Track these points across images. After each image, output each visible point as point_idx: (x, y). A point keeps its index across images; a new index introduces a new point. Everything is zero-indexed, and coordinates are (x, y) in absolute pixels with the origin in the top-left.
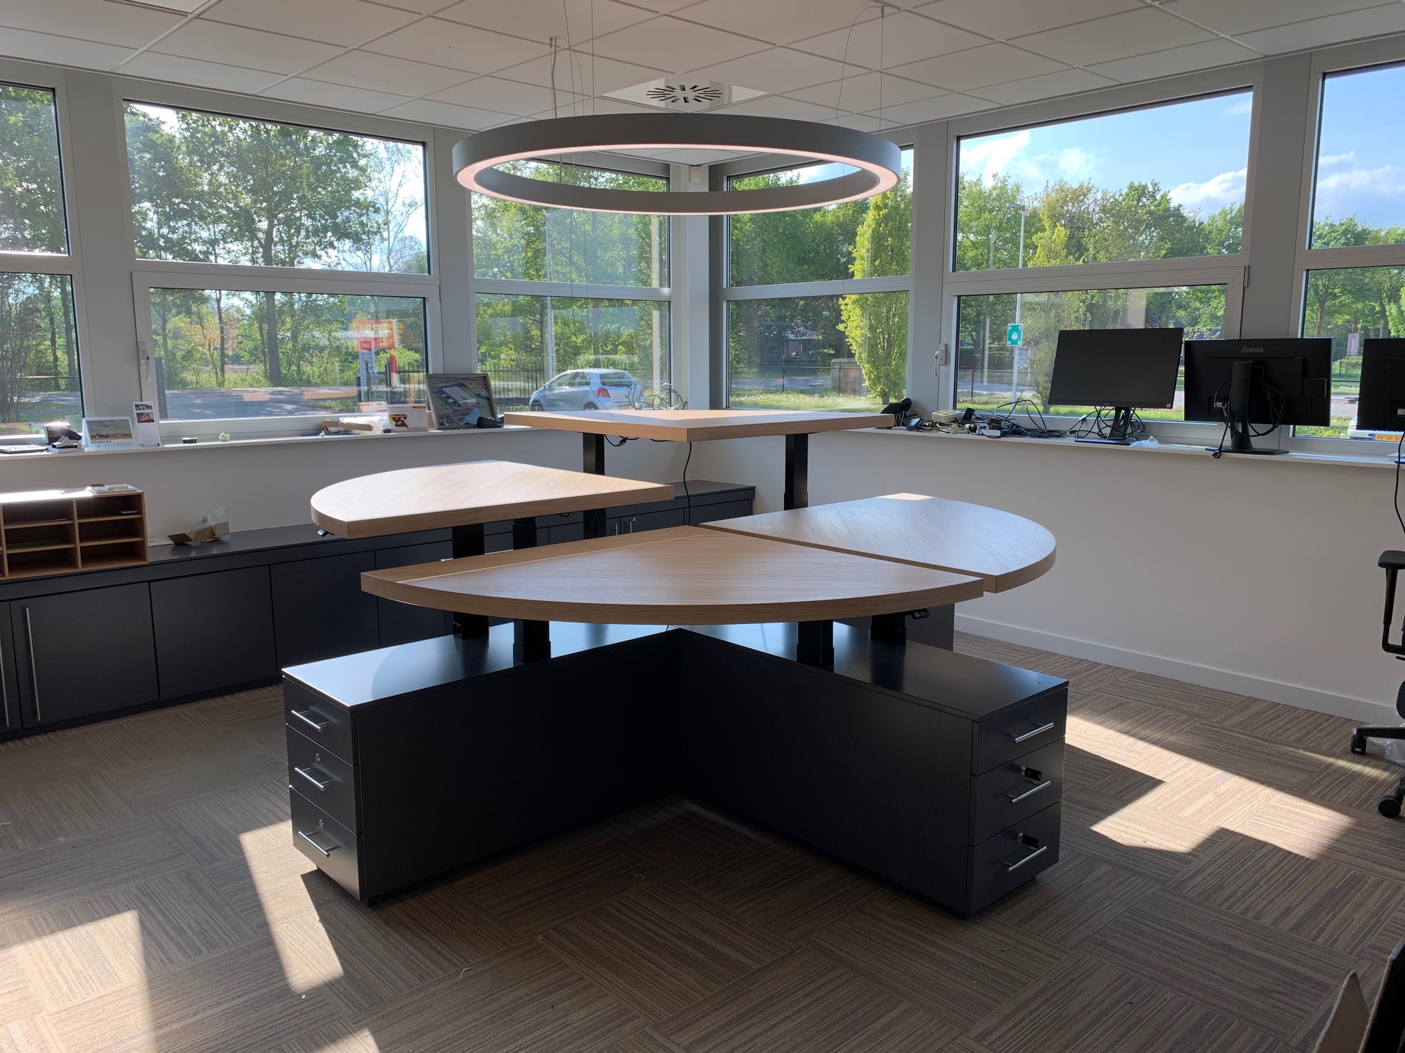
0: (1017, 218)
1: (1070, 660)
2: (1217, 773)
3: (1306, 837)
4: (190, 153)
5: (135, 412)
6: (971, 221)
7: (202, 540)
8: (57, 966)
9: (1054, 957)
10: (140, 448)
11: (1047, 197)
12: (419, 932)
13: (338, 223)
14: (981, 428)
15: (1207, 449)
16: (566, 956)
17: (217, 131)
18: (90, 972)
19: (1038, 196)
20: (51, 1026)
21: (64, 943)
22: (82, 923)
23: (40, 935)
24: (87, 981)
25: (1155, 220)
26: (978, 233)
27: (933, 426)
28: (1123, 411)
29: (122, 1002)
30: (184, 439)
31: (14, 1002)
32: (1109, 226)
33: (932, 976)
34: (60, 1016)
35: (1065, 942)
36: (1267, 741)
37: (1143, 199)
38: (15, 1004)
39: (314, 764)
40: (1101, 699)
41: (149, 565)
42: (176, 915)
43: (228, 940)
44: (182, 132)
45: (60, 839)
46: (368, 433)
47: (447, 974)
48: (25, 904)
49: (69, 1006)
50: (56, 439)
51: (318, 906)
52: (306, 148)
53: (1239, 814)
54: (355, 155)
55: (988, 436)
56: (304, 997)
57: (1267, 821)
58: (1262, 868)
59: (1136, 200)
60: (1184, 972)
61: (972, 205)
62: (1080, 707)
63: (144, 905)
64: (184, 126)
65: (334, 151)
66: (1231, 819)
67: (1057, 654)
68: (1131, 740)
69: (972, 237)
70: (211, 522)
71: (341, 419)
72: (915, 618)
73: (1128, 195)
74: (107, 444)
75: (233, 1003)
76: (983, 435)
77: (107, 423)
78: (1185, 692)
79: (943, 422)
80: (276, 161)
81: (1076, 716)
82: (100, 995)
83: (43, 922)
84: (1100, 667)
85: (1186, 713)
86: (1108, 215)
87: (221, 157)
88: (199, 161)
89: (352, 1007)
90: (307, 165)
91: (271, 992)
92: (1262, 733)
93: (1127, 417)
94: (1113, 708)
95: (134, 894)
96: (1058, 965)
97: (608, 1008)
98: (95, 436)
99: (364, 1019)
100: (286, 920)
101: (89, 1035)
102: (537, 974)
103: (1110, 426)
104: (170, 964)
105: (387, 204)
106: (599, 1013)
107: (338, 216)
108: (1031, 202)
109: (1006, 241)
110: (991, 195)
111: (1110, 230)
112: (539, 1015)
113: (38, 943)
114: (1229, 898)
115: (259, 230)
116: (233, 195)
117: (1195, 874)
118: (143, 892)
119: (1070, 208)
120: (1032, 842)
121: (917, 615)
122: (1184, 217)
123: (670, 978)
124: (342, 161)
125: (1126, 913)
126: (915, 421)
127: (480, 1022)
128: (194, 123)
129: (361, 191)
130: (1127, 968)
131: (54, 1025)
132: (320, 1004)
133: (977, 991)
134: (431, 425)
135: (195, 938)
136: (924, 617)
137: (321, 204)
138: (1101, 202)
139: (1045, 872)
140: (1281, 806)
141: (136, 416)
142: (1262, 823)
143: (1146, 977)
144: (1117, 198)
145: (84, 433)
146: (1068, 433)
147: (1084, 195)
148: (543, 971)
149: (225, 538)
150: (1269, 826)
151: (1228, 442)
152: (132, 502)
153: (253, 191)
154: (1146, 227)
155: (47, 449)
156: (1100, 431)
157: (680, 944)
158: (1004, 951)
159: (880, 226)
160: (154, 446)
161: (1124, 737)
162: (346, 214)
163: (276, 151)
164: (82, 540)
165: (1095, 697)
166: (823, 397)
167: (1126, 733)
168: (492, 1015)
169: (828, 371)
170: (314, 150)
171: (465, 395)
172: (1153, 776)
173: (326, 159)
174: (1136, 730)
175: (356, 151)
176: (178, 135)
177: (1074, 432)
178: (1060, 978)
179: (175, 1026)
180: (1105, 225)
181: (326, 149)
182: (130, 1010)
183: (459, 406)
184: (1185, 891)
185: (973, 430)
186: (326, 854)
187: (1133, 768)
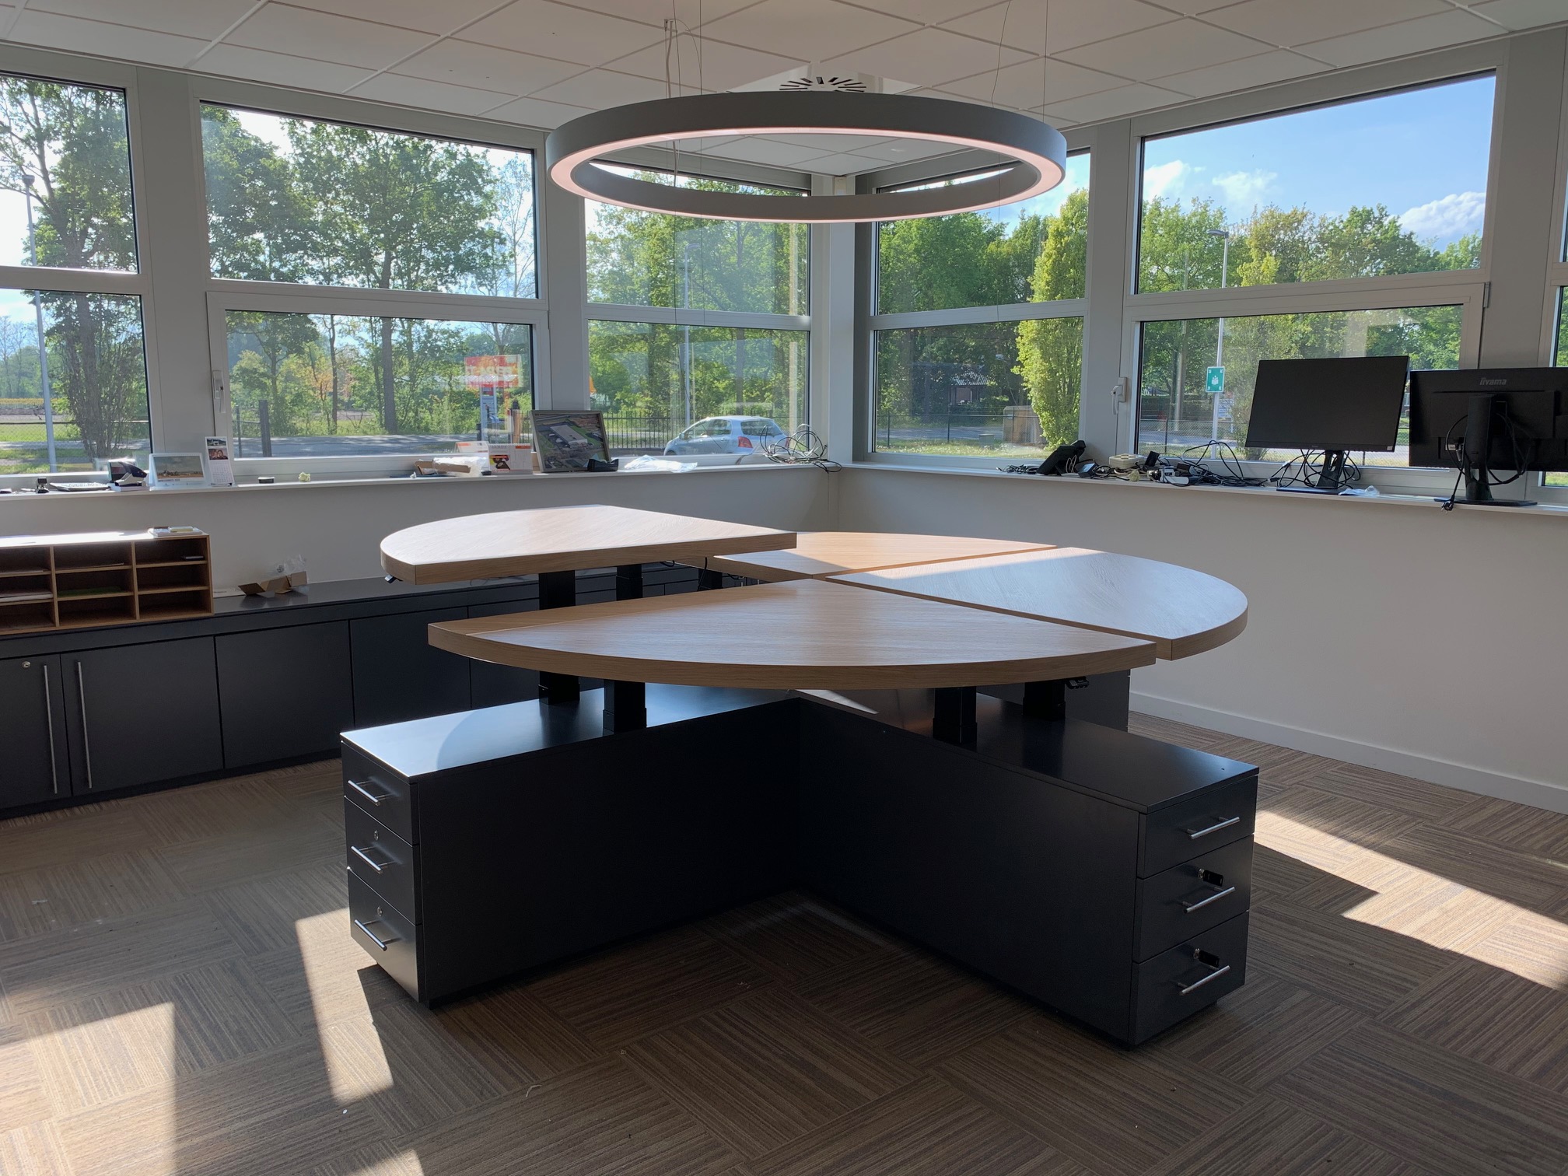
0: (1219, 247)
1: (1268, 748)
2: (1445, 884)
3: (1553, 964)
4: (304, 179)
5: (207, 447)
6: (1166, 252)
7: (277, 591)
8: (75, 1065)
9: (1236, 1101)
10: (211, 487)
11: (1256, 224)
12: (484, 1041)
13: (460, 255)
14: (1166, 474)
15: (1436, 500)
16: (651, 1076)
17: (333, 156)
18: (110, 1073)
19: (1245, 223)
20: (58, 1134)
21: (87, 1040)
22: (108, 1015)
23: (61, 1027)
24: (106, 1083)
25: (1382, 250)
26: (1174, 265)
27: (1111, 471)
28: (1335, 456)
29: (141, 1110)
30: (260, 478)
31: (22, 1104)
32: (1327, 257)
33: (1085, 1117)
34: (70, 1124)
35: (1250, 1083)
36: (1506, 848)
37: (1369, 225)
38: (23, 1107)
39: (373, 843)
40: (1303, 794)
41: (212, 617)
42: (213, 1011)
43: (267, 1042)
44: (296, 158)
45: (98, 921)
46: (465, 475)
47: (512, 1092)
48: (50, 993)
49: (81, 1112)
50: (120, 476)
51: (374, 1007)
52: (428, 174)
53: (1470, 934)
54: (480, 180)
55: (1174, 484)
56: (345, 1112)
57: (1505, 944)
58: (1497, 1001)
59: (1360, 227)
60: (1396, 1125)
61: (1168, 233)
62: (1279, 802)
63: (179, 997)
64: (299, 151)
65: (457, 177)
66: (1459, 941)
67: (1250, 741)
68: (1340, 842)
69: (1167, 269)
70: (287, 572)
71: (435, 459)
72: (1072, 688)
73: (1350, 221)
74: (175, 483)
75: (265, 1116)
76: (1168, 482)
77: (176, 460)
78: (1408, 789)
79: (1122, 467)
80: (394, 189)
81: (1274, 812)
82: (118, 1100)
83: (66, 1014)
84: (1305, 756)
85: (1407, 813)
86: (1326, 245)
87: (337, 185)
88: (314, 189)
89: (399, 1126)
90: (427, 192)
91: (309, 1104)
92: (1501, 839)
93: (1340, 462)
94: (1317, 805)
95: (171, 985)
96: (1241, 1111)
97: (695, 1140)
98: (163, 474)
99: (412, 1141)
100: (335, 1022)
101: (99, 1147)
102: (615, 1096)
103: (1319, 473)
104: (199, 1068)
105: (514, 235)
106: (684, 1145)
107: (460, 248)
108: (1236, 230)
109: (1207, 274)
110: (1190, 222)
111: (1328, 261)
112: (613, 1146)
113: (58, 1037)
114: (1455, 1036)
115: (377, 264)
116: (349, 225)
117: (1414, 1006)
118: (180, 984)
119: (1282, 236)
120: (1211, 960)
121: (1074, 684)
122: (1416, 246)
123: (770, 1107)
124: (465, 186)
125: (1326, 1050)
126: (1088, 467)
127: (543, 1150)
128: (308, 147)
129: (487, 220)
130: (1325, 1117)
131: (62, 1134)
132: (362, 1122)
133: (1139, 1139)
134: (537, 468)
135: (231, 1038)
136: (1081, 687)
137: (441, 235)
138: (1318, 229)
139: (1228, 997)
140: (1522, 926)
141: (207, 451)
142: (1498, 947)
143: (1349, 1129)
144: (1337, 225)
145: (151, 471)
146: (1269, 481)
147: (1298, 222)
148: (623, 1093)
149: (302, 590)
150: (1507, 950)
151: (1462, 491)
152: (197, 546)
153: (370, 221)
154: (1371, 258)
155: (109, 487)
156: (1307, 478)
157: (786, 1067)
158: (1174, 1090)
159: (1062, 257)
160: (226, 485)
161: (1331, 838)
162: (470, 245)
163: (395, 177)
164: (141, 587)
165: (1297, 791)
166: (993, 449)
167: (1334, 834)
168: (559, 1143)
169: (999, 420)
170: (436, 175)
171: (575, 434)
172: (1365, 886)
173: (449, 186)
174: (1345, 831)
175: (481, 176)
176: (292, 161)
177: (1277, 479)
178: (1242, 1125)
179: (196, 1140)
180: (1323, 255)
181: (449, 173)
182: (149, 1119)
183: (569, 446)
184: (1400, 1026)
185: (1156, 477)
186: (383, 946)
187: (1340, 876)
